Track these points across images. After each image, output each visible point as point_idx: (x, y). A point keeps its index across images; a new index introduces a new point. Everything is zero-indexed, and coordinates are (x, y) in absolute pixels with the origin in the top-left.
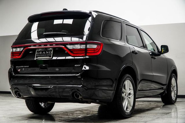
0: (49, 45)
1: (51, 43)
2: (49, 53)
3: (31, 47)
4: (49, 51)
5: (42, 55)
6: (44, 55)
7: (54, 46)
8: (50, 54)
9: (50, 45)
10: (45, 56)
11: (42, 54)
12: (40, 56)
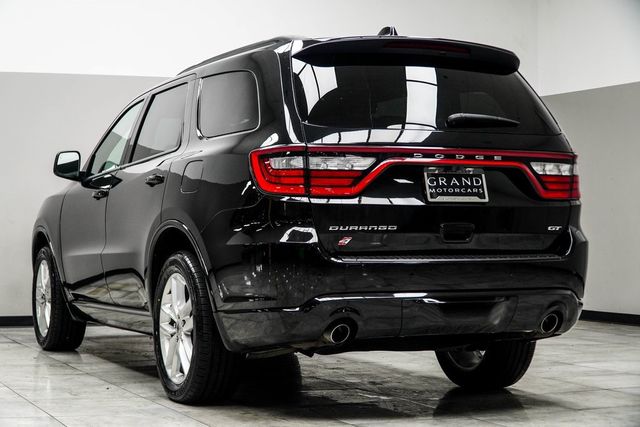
0: (482, 157)
2: (472, 183)
3: (412, 156)
4: (471, 176)
5: (451, 190)
6: (457, 190)
8: (478, 187)
10: (460, 194)
11: (449, 186)
12: (443, 194)
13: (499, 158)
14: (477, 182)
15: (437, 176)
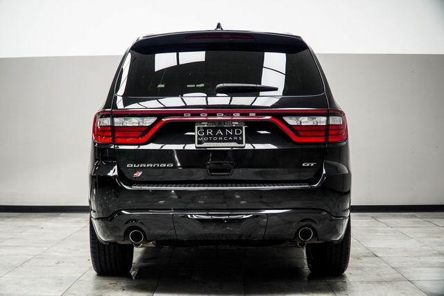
0: (238, 115)
1: (244, 110)
2: (234, 133)
4: (234, 128)
5: (214, 139)
6: (221, 138)
7: (252, 116)
8: (238, 136)
9: (242, 115)
10: (223, 141)
11: (214, 136)
12: (209, 141)
13: (254, 114)
14: (238, 132)
15: (205, 129)
